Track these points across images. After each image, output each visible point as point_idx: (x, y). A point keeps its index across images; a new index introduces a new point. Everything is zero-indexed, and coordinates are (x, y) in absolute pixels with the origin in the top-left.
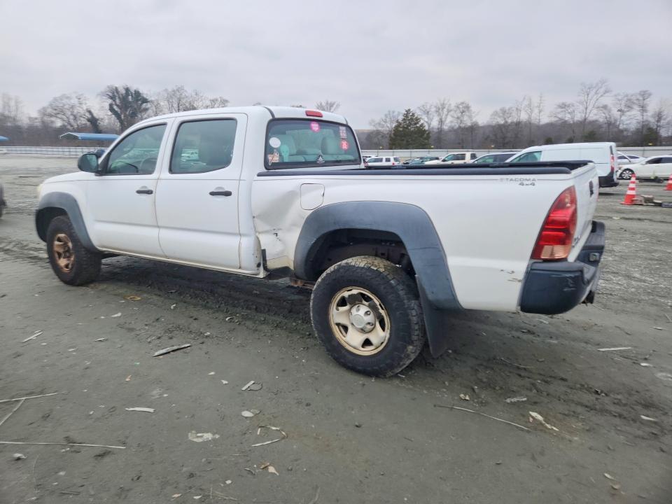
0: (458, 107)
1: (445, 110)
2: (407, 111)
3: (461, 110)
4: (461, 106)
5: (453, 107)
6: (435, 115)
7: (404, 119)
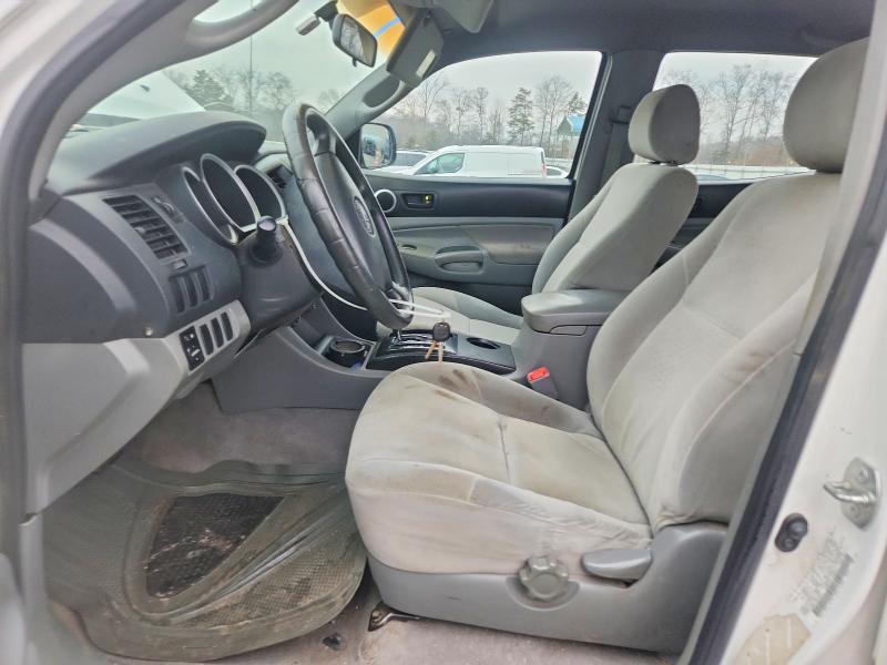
0: (272, 79)
1: (254, 81)
2: (199, 73)
3: (278, 84)
4: (276, 79)
5: (265, 77)
6: (240, 86)
7: (197, 86)
